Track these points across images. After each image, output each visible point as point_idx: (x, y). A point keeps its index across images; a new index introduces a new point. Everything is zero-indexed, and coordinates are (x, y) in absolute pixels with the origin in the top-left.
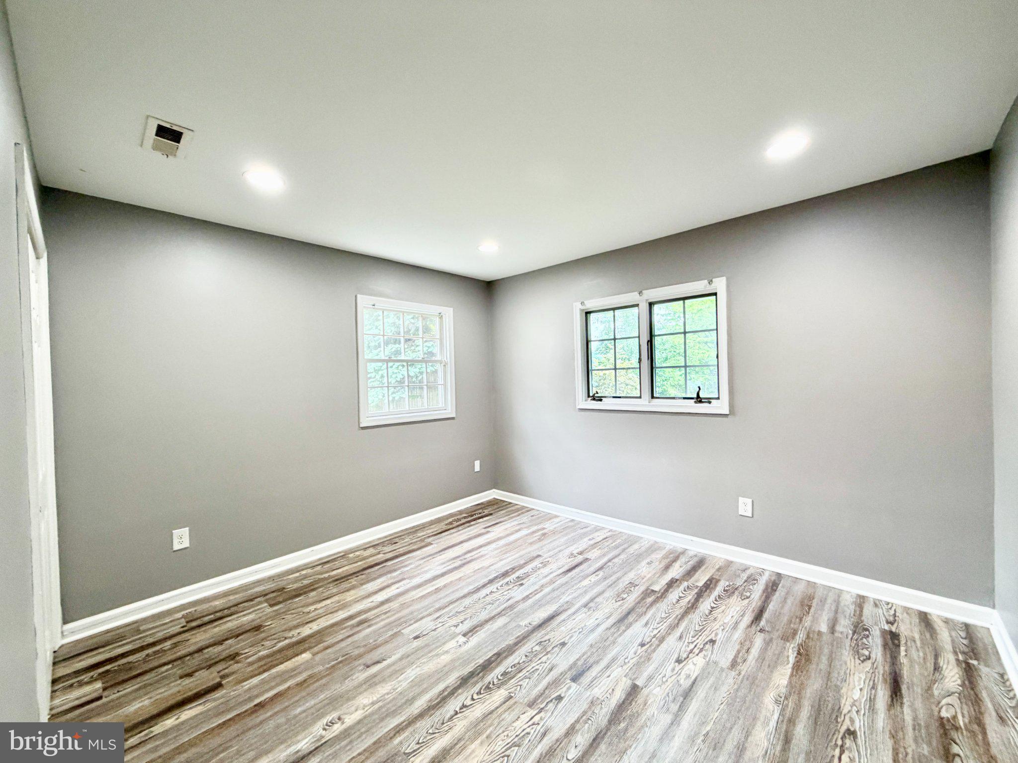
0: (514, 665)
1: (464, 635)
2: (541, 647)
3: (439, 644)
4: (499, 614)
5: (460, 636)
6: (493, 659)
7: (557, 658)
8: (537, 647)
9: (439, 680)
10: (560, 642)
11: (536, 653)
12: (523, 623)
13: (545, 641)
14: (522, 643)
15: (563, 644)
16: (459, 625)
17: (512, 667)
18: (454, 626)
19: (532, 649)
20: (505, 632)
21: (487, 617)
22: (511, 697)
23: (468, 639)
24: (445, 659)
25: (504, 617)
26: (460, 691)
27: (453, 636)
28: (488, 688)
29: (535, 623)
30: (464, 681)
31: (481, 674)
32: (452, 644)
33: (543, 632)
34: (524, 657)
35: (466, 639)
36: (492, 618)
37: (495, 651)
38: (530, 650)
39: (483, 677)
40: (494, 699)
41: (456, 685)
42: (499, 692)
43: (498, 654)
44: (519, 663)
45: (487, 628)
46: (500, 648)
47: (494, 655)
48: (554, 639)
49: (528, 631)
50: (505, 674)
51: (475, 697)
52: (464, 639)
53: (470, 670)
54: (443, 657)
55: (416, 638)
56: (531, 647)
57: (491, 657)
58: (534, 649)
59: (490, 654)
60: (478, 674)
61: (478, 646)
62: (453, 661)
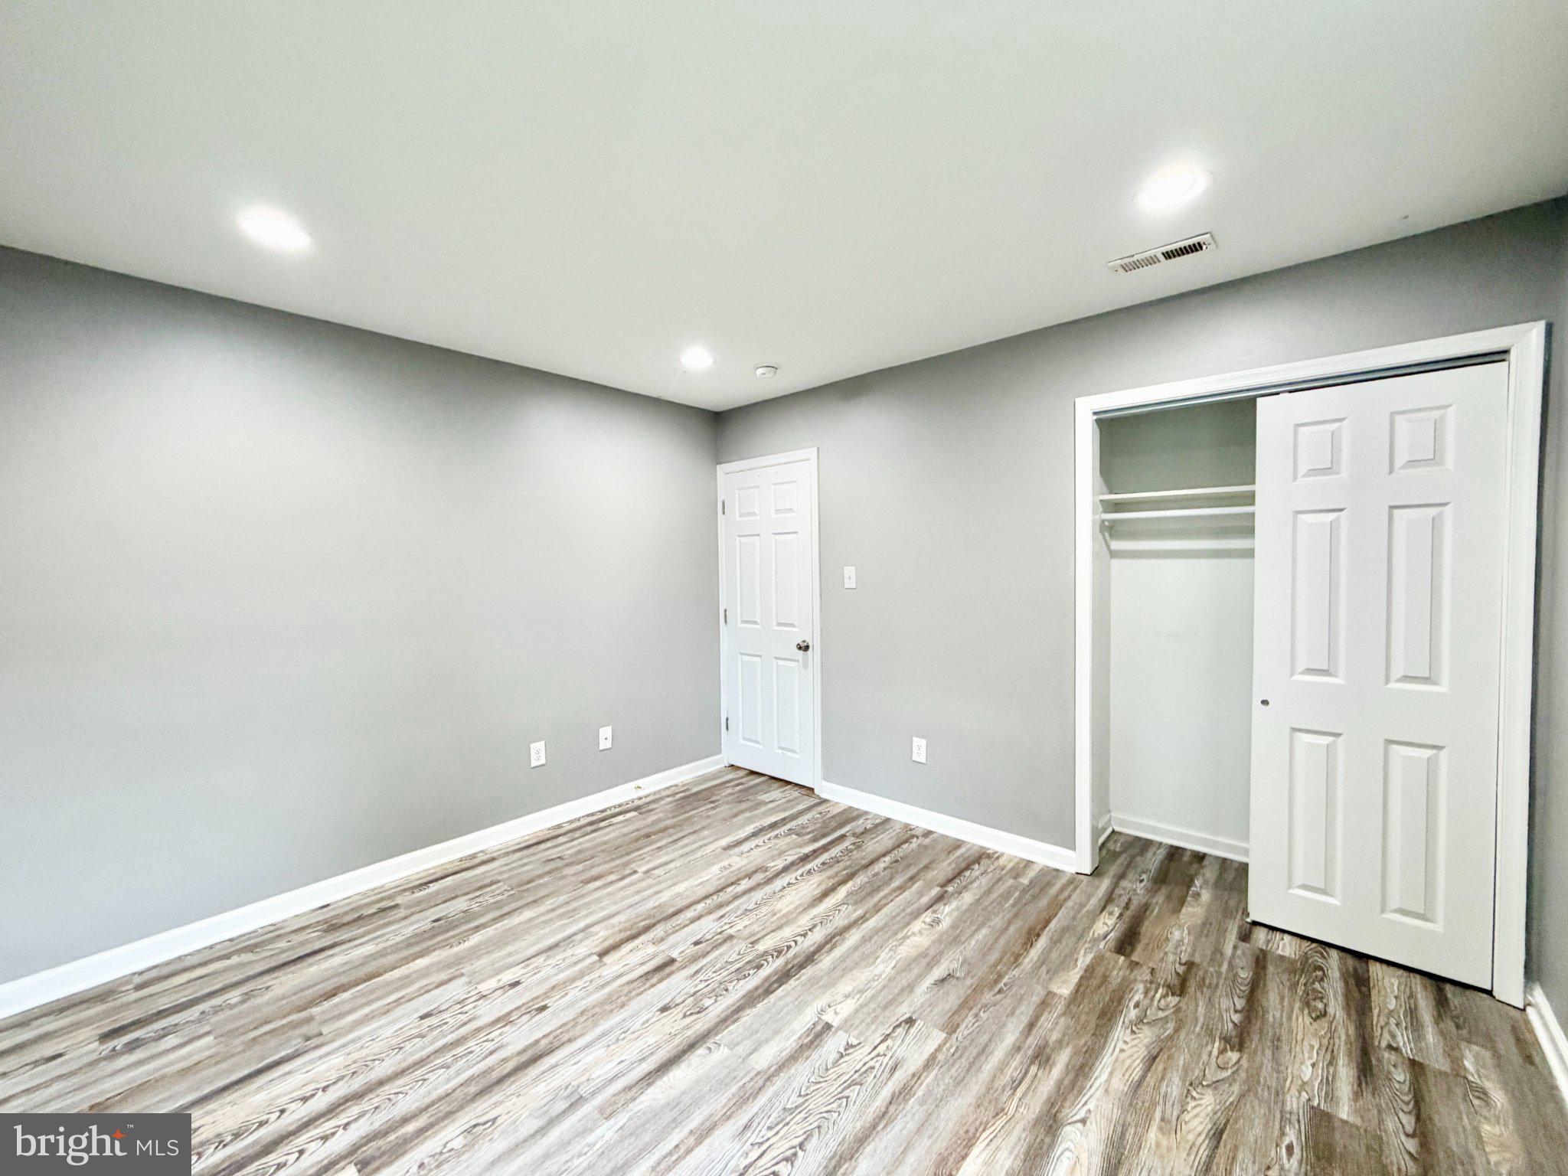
0: (745, 977)
1: (828, 1027)
2: (700, 1004)
3: (865, 1010)
4: (770, 1076)
5: (835, 1024)
6: (776, 985)
7: (683, 986)
8: (706, 1005)
9: (843, 959)
10: (669, 1012)
11: (711, 995)
12: (724, 1051)
13: (691, 1014)
14: (729, 1011)
15: (664, 1009)
16: (846, 1050)
17: (749, 974)
18: (852, 1046)
19: (716, 1001)
20: (757, 1032)
21: (793, 1070)
22: (752, 943)
23: (819, 1018)
24: (845, 986)
25: (758, 1067)
26: (812, 949)
27: (847, 1025)
28: (780, 952)
29: (701, 1051)
30: (810, 959)
31: (790, 966)
32: (846, 1008)
33: (689, 1033)
34: (730, 988)
35: (823, 1017)
36: (783, 1066)
37: (772, 997)
38: (719, 998)
39: (787, 963)
40: (772, 942)
41: (818, 954)
42: (765, 947)
43: (768, 992)
44: (738, 980)
45: (792, 1040)
46: (765, 1002)
47: (774, 991)
48: (675, 1018)
49: (716, 1035)
50: (759, 967)
51: (793, 944)
52: (828, 1017)
53: (804, 971)
54: (850, 988)
55: (910, 1022)
56: (716, 1005)
57: (779, 987)
58: (712, 1001)
59: (780, 992)
60: (793, 967)
61: (800, 1006)
62: (833, 984)
